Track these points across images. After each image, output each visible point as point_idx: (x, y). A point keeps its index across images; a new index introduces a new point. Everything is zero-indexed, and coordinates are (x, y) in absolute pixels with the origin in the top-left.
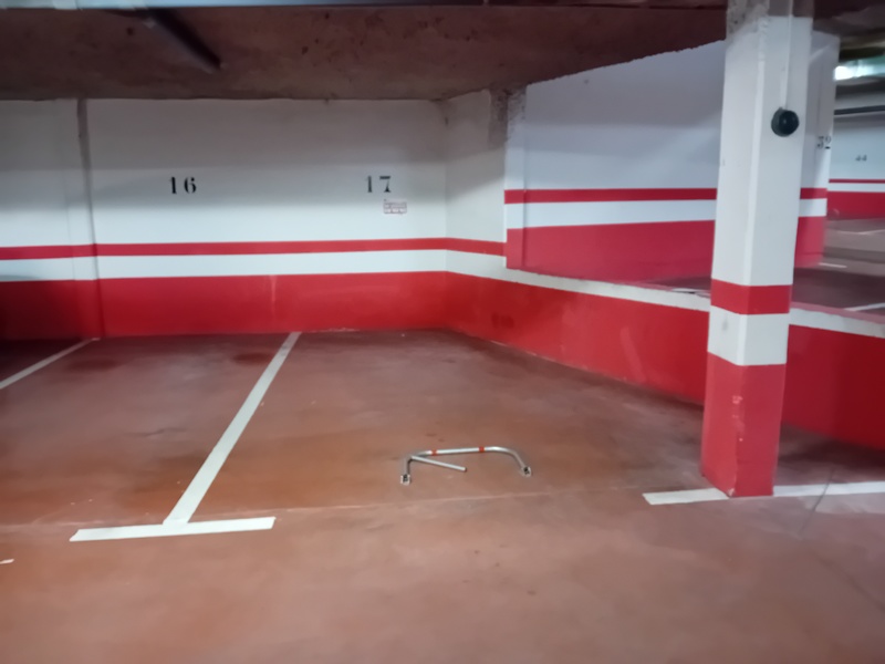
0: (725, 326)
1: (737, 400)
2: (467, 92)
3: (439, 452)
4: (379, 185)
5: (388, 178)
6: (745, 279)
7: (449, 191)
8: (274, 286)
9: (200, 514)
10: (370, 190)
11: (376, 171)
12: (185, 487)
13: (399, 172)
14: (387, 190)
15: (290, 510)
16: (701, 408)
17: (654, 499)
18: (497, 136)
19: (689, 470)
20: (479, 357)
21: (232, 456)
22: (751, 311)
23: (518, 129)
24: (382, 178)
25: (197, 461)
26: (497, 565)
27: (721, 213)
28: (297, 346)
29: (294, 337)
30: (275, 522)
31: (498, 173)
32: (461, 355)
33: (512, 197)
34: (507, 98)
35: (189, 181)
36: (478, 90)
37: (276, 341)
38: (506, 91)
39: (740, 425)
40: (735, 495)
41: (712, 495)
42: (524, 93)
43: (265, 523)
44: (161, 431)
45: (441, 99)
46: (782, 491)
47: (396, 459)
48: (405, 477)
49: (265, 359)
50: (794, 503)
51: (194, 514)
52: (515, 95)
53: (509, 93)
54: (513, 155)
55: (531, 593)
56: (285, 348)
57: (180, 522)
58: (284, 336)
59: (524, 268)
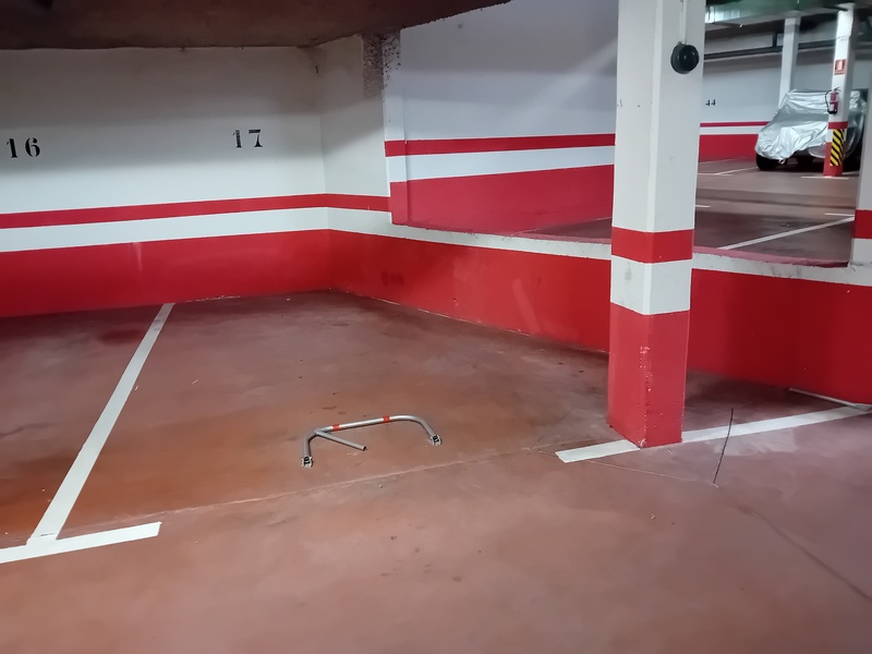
0: (628, 276)
1: (645, 350)
2: (338, 38)
3: (340, 426)
4: (248, 140)
5: (258, 131)
6: (649, 225)
7: (325, 146)
8: (139, 254)
9: (72, 527)
10: (239, 146)
11: (245, 124)
12: (52, 494)
13: (270, 125)
14: (258, 145)
15: (177, 512)
16: (605, 358)
17: (567, 456)
18: (374, 83)
19: (596, 422)
20: (371, 318)
21: (105, 451)
22: (655, 260)
23: (394, 76)
24: (251, 131)
25: (63, 463)
26: (417, 550)
27: (620, 157)
28: (171, 319)
29: (167, 308)
30: (161, 527)
31: (377, 123)
32: (353, 317)
33: (394, 149)
34: (380, 43)
35: (31, 143)
36: (348, 35)
37: (147, 316)
38: (378, 36)
39: (648, 375)
40: (644, 446)
41: (623, 447)
42: (398, 38)
43: (150, 530)
44: (20, 429)
45: (310, 45)
46: (690, 437)
47: (293, 439)
48: (306, 459)
49: (137, 336)
50: (702, 448)
51: (64, 527)
52: (389, 40)
53: (382, 38)
54: (391, 105)
55: (457, 579)
56: (159, 321)
57: (47, 539)
58: (156, 309)
59: (410, 223)
